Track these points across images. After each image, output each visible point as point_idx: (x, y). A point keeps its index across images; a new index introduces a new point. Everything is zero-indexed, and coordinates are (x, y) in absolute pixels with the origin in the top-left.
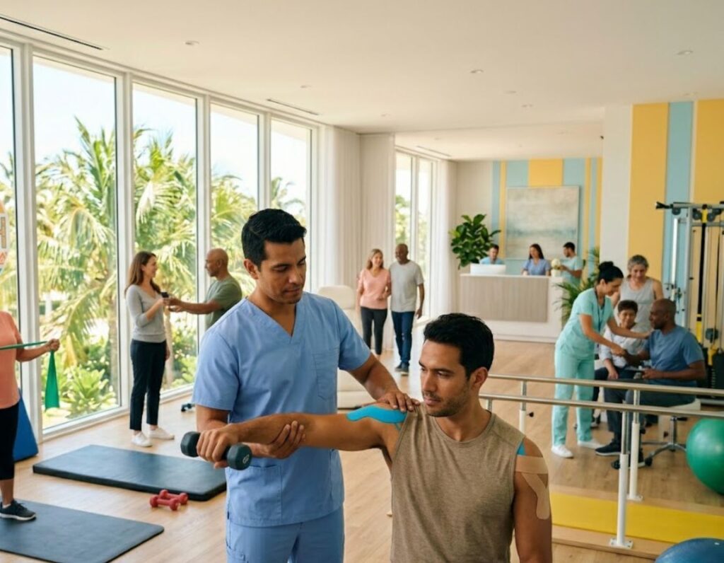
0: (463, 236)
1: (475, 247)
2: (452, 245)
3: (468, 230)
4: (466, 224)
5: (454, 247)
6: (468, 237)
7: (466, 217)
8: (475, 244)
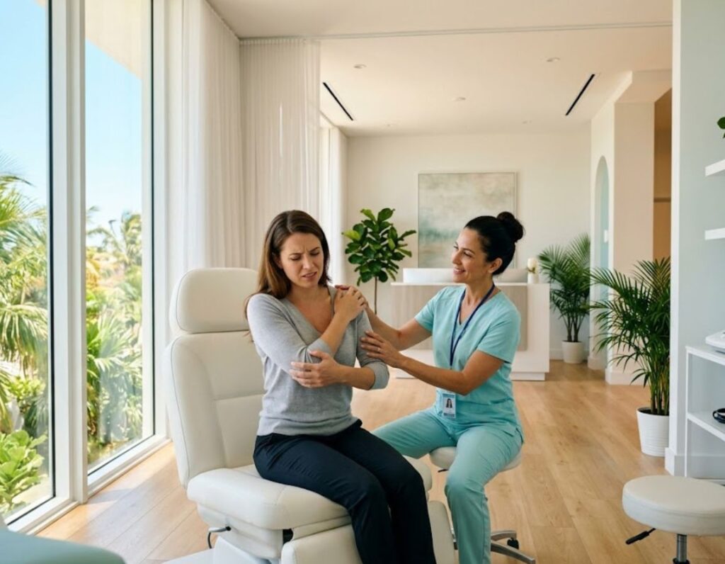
0: (364, 239)
1: (380, 255)
2: (347, 251)
3: (369, 230)
4: (366, 222)
5: (350, 255)
6: (369, 240)
7: (368, 213)
8: (380, 251)
